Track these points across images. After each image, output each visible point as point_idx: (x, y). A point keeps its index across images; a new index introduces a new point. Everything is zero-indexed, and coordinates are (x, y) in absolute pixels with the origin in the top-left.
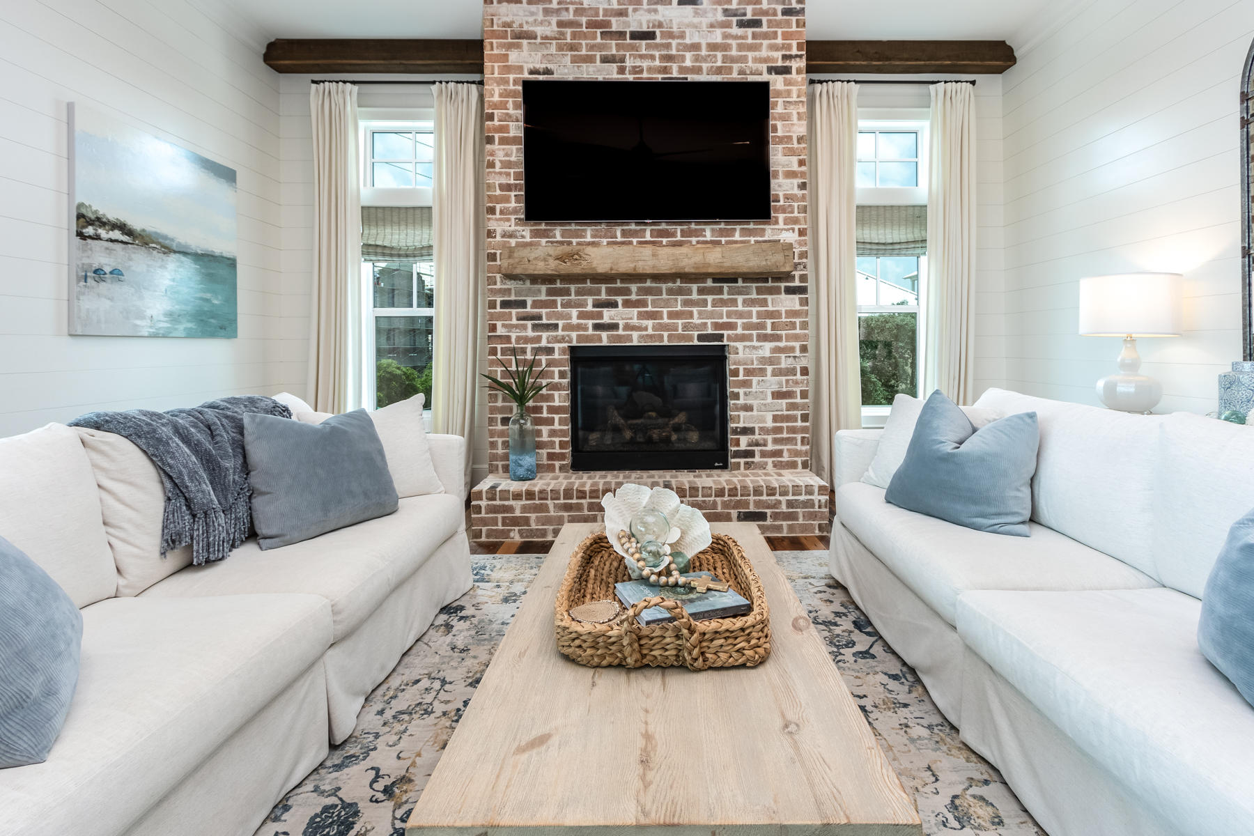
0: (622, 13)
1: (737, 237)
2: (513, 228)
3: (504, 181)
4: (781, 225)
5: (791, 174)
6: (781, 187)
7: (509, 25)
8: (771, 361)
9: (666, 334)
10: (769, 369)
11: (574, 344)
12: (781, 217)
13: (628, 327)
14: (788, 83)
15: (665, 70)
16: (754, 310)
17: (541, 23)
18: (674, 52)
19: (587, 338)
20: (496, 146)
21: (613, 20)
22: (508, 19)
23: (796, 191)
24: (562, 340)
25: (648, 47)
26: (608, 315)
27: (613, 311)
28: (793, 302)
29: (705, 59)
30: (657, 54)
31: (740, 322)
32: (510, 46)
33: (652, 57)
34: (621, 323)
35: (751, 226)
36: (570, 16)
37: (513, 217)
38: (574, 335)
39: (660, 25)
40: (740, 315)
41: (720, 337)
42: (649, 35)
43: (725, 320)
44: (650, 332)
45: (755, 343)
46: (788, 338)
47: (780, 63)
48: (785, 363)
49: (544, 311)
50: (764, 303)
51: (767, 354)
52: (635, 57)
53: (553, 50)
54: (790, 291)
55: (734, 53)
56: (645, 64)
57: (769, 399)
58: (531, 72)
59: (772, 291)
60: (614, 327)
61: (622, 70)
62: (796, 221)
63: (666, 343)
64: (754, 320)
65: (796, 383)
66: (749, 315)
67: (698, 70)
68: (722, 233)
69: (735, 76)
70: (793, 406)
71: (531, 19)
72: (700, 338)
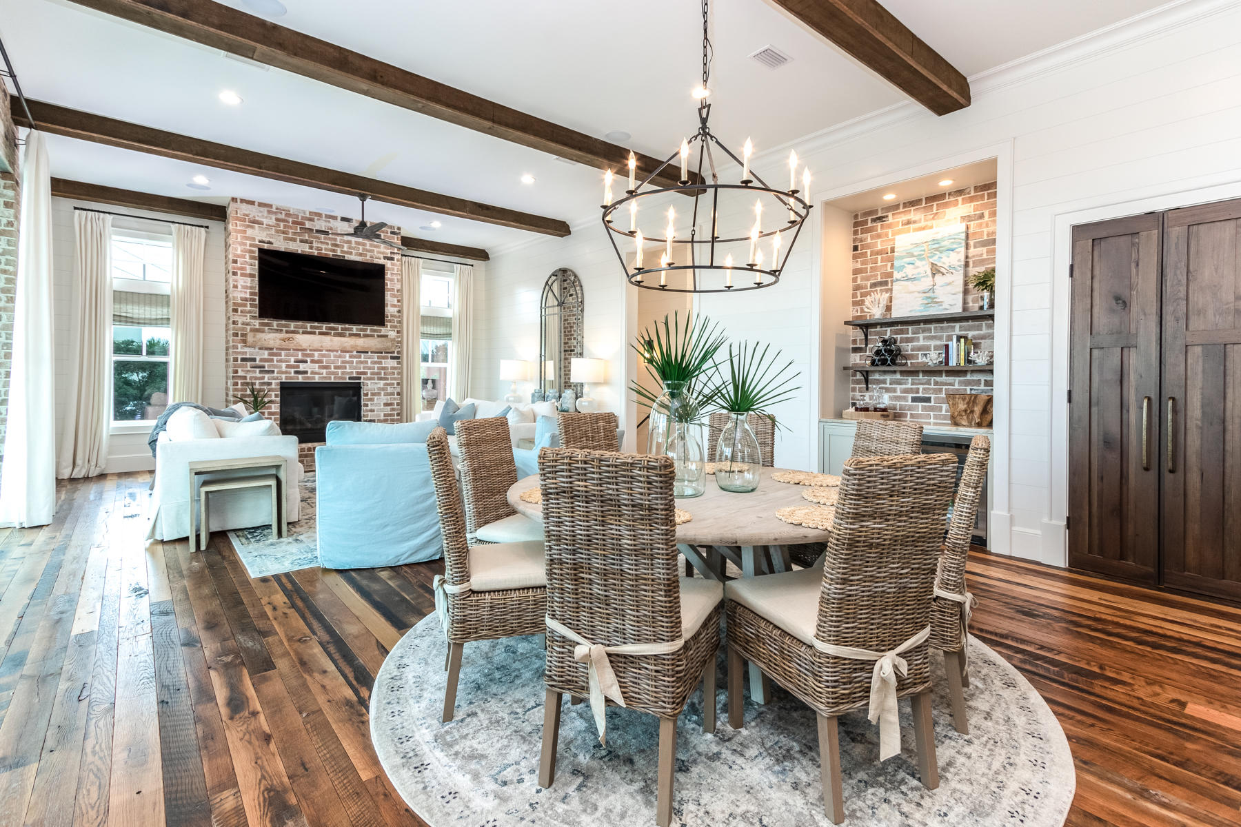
0: (311, 220)
1: (368, 332)
2: (248, 320)
3: (243, 295)
4: (389, 328)
5: (394, 306)
6: (390, 310)
7: (247, 215)
8: (383, 389)
9: (332, 376)
10: (383, 393)
11: (284, 380)
12: (389, 324)
13: (313, 373)
14: (393, 265)
15: (334, 251)
16: (376, 366)
17: (266, 218)
18: (338, 243)
19: (291, 378)
20: (239, 276)
21: (307, 222)
22: (246, 213)
23: (396, 313)
24: (277, 378)
25: (325, 238)
26: (302, 367)
27: (305, 365)
28: (394, 363)
29: (354, 248)
30: (330, 242)
31: (369, 371)
32: (248, 226)
33: (327, 244)
34: (309, 371)
35: (375, 328)
36: (283, 216)
37: (248, 315)
38: (283, 376)
39: (331, 229)
40: (370, 368)
41: (360, 378)
42: (326, 233)
43: (362, 370)
44: (325, 375)
45: (376, 381)
46: (392, 379)
47: (389, 255)
48: (390, 390)
49: (266, 364)
50: (381, 363)
51: (382, 386)
52: (318, 242)
53: (273, 232)
54: (392, 358)
55: (368, 247)
56: (324, 246)
57: (382, 407)
58: (260, 242)
59: (384, 358)
60: (306, 372)
61: (311, 248)
62: (396, 327)
63: (332, 380)
64: (376, 371)
65: (395, 399)
66: (374, 368)
67: (351, 253)
68: (361, 330)
69: (368, 259)
70: (393, 410)
71: (260, 215)
72: (350, 378)
